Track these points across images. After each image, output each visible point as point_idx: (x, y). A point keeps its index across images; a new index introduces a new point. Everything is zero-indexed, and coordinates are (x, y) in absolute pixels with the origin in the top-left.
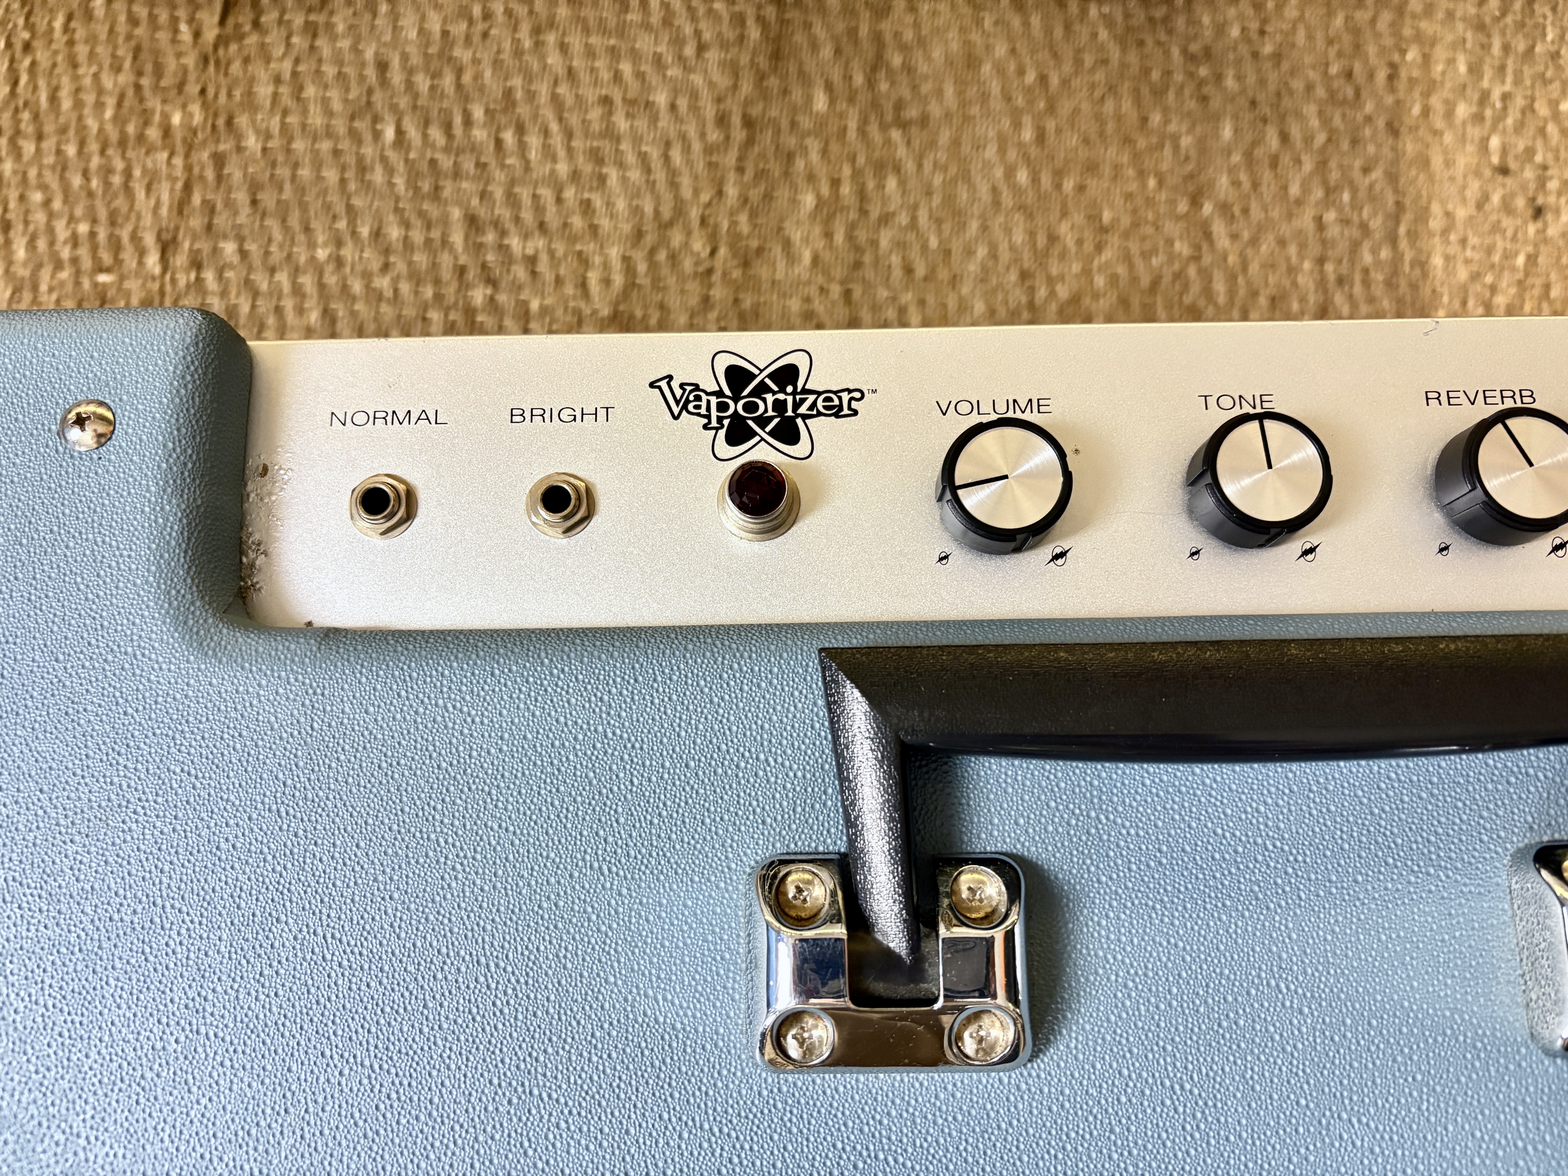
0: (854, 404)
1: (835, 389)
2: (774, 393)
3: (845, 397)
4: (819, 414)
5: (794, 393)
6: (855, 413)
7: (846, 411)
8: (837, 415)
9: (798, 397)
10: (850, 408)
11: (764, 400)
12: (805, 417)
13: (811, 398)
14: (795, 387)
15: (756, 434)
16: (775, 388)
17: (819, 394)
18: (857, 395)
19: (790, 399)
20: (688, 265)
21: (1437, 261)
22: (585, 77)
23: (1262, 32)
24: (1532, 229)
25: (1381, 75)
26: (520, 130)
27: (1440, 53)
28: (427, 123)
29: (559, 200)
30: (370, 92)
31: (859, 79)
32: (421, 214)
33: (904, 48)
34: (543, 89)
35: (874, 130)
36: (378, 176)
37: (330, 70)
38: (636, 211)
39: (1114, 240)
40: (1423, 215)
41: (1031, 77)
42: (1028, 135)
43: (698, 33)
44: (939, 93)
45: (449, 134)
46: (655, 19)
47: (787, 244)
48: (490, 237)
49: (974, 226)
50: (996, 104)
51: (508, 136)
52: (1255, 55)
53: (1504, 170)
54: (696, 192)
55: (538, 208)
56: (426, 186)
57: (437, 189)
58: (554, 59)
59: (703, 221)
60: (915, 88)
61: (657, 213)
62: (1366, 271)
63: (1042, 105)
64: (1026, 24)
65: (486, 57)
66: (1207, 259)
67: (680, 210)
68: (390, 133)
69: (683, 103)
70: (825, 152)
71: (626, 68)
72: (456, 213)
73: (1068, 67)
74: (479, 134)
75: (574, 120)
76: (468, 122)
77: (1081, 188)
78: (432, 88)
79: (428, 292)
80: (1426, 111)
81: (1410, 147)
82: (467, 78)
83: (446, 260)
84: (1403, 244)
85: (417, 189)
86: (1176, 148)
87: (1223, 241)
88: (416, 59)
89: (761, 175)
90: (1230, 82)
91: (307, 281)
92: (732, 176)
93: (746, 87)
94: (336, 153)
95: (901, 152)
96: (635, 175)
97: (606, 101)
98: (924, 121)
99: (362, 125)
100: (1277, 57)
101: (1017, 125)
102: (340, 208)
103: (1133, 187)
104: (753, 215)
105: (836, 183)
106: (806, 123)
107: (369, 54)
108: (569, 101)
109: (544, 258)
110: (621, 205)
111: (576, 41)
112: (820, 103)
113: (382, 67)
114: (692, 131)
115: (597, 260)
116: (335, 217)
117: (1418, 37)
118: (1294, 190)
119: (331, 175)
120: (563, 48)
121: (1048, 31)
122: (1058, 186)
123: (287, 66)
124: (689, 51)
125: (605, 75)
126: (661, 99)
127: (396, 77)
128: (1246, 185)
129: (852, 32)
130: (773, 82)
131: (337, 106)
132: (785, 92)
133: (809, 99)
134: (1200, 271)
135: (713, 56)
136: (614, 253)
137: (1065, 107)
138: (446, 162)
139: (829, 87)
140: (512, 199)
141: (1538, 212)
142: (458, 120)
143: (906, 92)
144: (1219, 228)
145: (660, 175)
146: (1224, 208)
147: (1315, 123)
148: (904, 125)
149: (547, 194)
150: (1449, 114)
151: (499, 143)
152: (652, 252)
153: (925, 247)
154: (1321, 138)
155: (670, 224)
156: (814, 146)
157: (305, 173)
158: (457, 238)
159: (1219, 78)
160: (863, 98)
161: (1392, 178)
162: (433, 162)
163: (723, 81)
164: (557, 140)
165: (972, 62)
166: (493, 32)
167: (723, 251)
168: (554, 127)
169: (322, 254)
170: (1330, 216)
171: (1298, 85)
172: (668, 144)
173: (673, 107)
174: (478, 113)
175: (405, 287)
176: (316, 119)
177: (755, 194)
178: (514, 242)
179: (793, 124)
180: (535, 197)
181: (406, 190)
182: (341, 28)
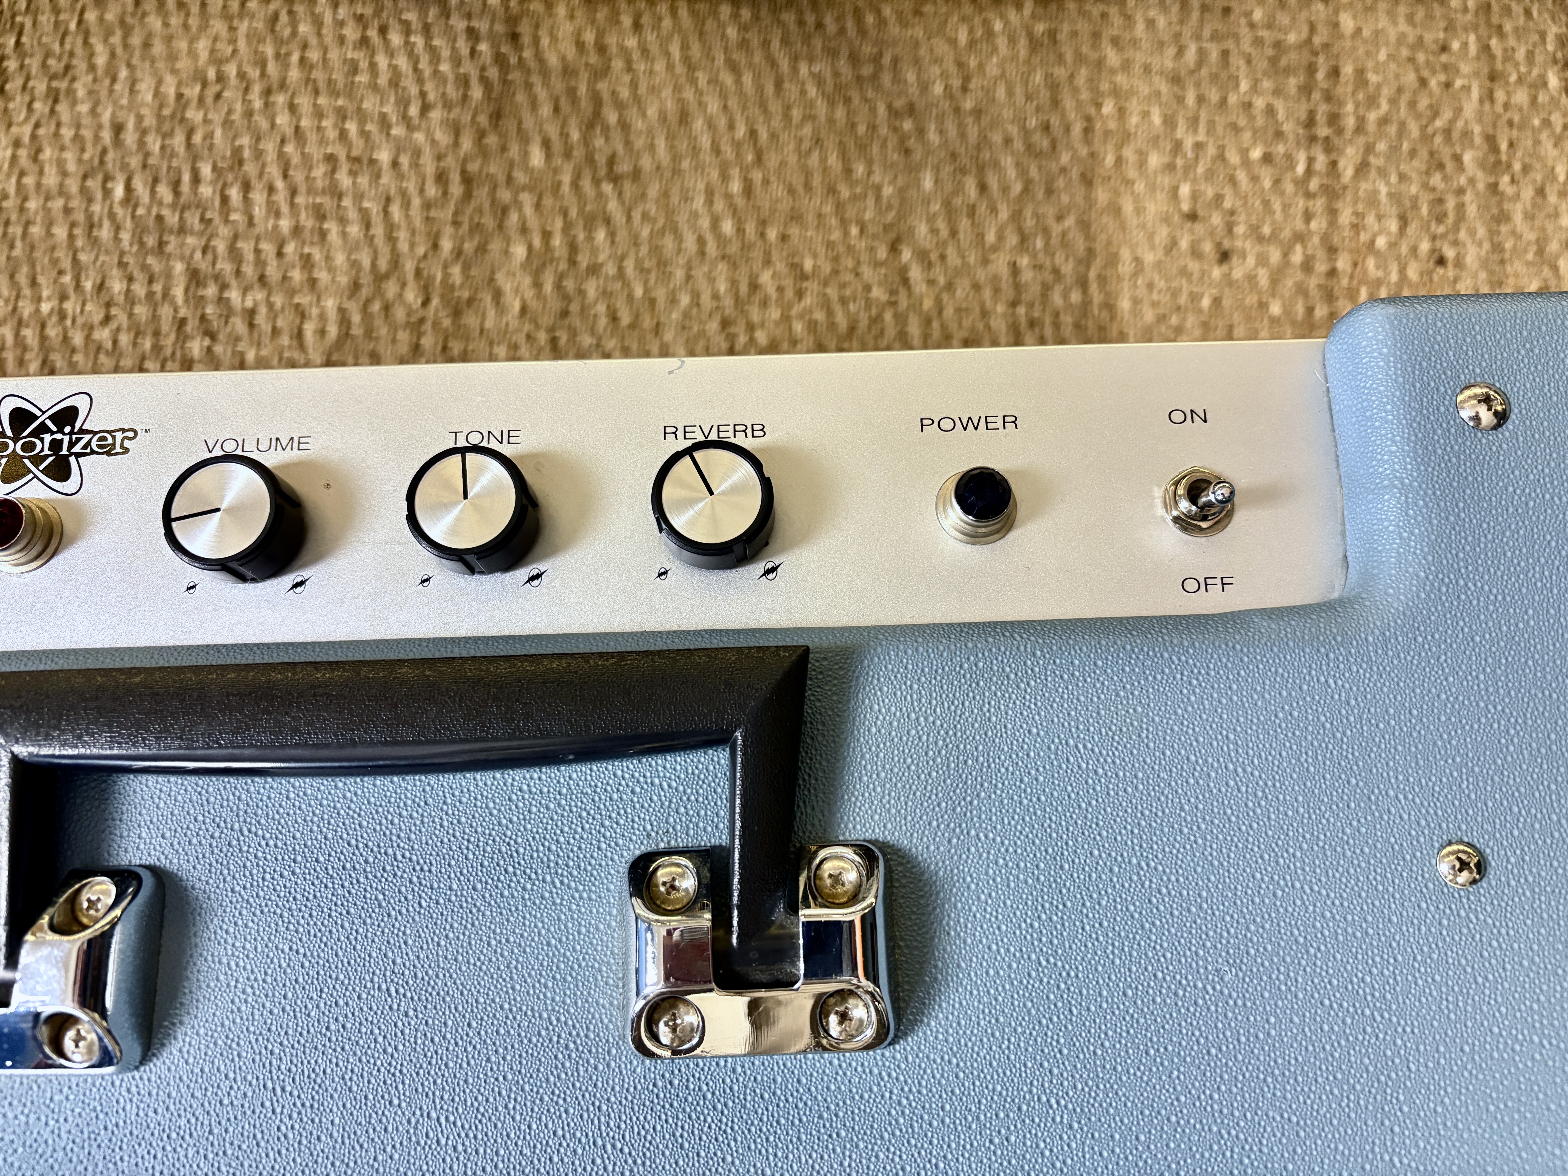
0: (127, 444)
1: (110, 429)
2: (53, 433)
3: (119, 436)
4: (93, 452)
5: (71, 433)
6: (126, 451)
7: (118, 449)
8: (108, 453)
9: (74, 437)
10: (122, 447)
11: (42, 440)
12: (78, 455)
13: (87, 437)
14: (73, 427)
15: (31, 472)
16: (54, 429)
17: (95, 433)
18: (131, 434)
19: (66, 439)
20: (400, 314)
21: (1125, 304)
22: (312, 138)
23: (964, 89)
24: (1216, 272)
25: (1077, 129)
26: (247, 187)
27: (1134, 106)
28: (156, 181)
29: (280, 254)
30: (104, 152)
31: (575, 136)
32: (144, 267)
33: (620, 106)
34: (270, 147)
35: (586, 184)
36: (105, 233)
37: (67, 133)
38: (355, 265)
39: (813, 287)
40: (1113, 260)
41: (741, 131)
42: (736, 186)
43: (423, 94)
44: (652, 147)
45: (177, 193)
46: (383, 81)
47: (497, 295)
48: (211, 291)
49: (679, 274)
50: (707, 157)
51: (234, 193)
52: (957, 110)
53: (1192, 217)
54: (412, 245)
55: (260, 262)
56: (151, 241)
57: (161, 244)
58: (283, 119)
59: (418, 273)
60: (628, 143)
61: (374, 265)
62: (1057, 315)
63: (750, 158)
64: (738, 81)
65: (216, 117)
66: (903, 303)
67: (395, 262)
68: (119, 191)
69: (405, 160)
70: (538, 206)
71: (352, 127)
72: (179, 267)
73: (777, 122)
74: (206, 191)
75: (298, 176)
76: (196, 180)
77: (784, 238)
78: (163, 147)
79: (147, 344)
80: (1119, 161)
81: (1102, 196)
82: (197, 138)
83: (166, 312)
84: (1094, 288)
85: (142, 244)
86: (878, 198)
87: (920, 286)
88: (149, 121)
89: (476, 228)
90: (933, 137)
91: (30, 334)
92: (448, 230)
93: (467, 144)
94: (67, 211)
95: (613, 206)
96: (354, 230)
97: (331, 159)
98: (636, 174)
99: (93, 184)
100: (978, 113)
101: (725, 178)
102: (66, 264)
103: (836, 236)
104: (466, 268)
105: (547, 236)
106: (520, 177)
107: (106, 117)
108: (296, 160)
109: (263, 310)
110: (340, 259)
111: (304, 101)
112: (537, 158)
113: (118, 129)
114: (411, 186)
115: (315, 311)
116: (61, 273)
117: (1116, 92)
118: (991, 237)
119: (60, 232)
120: (292, 108)
121: (760, 89)
122: (763, 235)
123: (28, 129)
124: (414, 111)
125: (332, 134)
126: (384, 156)
127: (130, 138)
128: (944, 233)
129: (572, 92)
130: (492, 140)
131: (71, 167)
132: (504, 149)
133: (526, 154)
134: (896, 316)
135: (436, 115)
136: (330, 304)
137: (772, 160)
138: (172, 219)
139: (546, 144)
140: (235, 255)
141: (1224, 256)
142: (186, 178)
143: (620, 149)
144: (915, 273)
145: (378, 231)
146: (922, 255)
147: (1012, 173)
148: (615, 179)
149: (270, 249)
150: (1142, 164)
151: (225, 200)
152: (367, 303)
153: (630, 297)
154: (1017, 188)
155: (386, 276)
156: (527, 199)
157: (36, 230)
158: (178, 292)
159: (921, 132)
160: (578, 153)
161: (1084, 225)
162: (159, 218)
163: (442, 137)
164: (281, 197)
165: (684, 117)
166: (226, 94)
167: (435, 302)
168: (280, 184)
169: (45, 307)
170: (1024, 261)
171: (997, 138)
172: (388, 200)
173: (395, 164)
174: (206, 170)
175: (124, 339)
176: (51, 179)
177: (469, 247)
178: (234, 295)
179: (510, 180)
180: (257, 251)
181: (131, 245)
182: (81, 93)
